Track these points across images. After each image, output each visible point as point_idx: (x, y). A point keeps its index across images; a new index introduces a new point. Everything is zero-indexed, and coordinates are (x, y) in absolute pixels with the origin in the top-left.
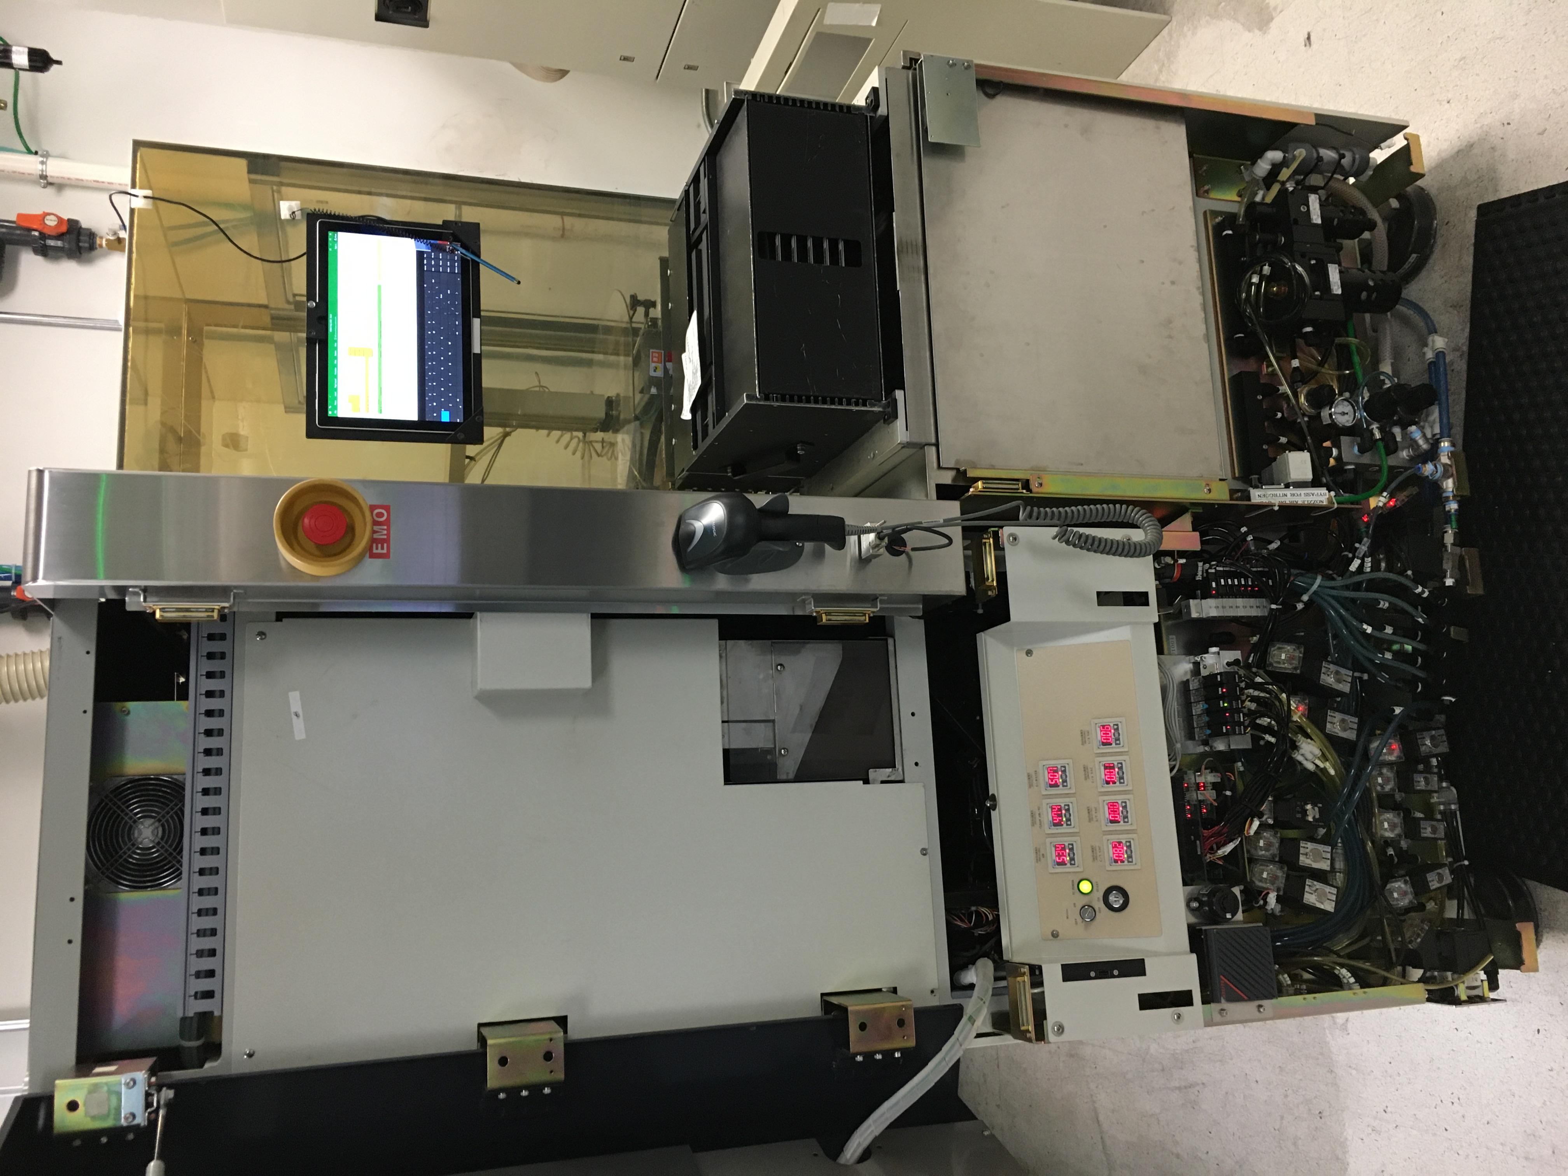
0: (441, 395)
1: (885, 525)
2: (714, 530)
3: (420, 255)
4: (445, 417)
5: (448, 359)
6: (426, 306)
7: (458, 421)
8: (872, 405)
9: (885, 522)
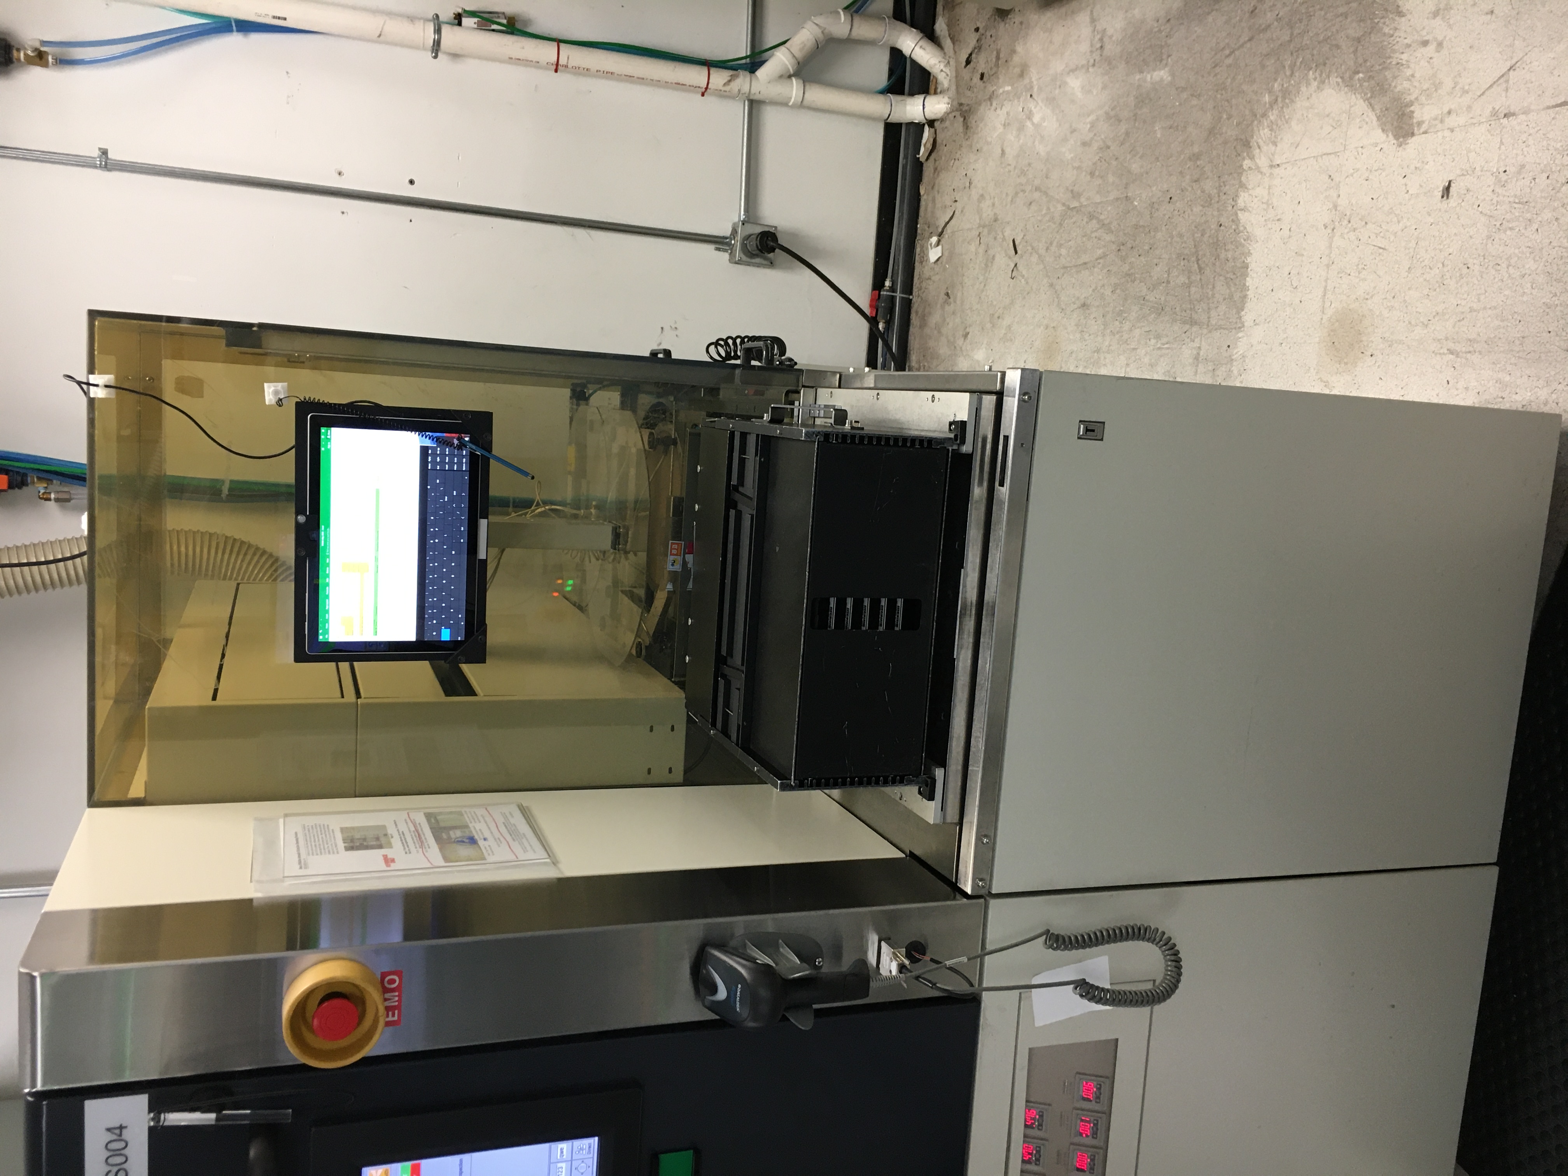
0: (442, 610)
3: (424, 451)
4: (446, 635)
5: (450, 572)
6: (429, 511)
7: (459, 639)
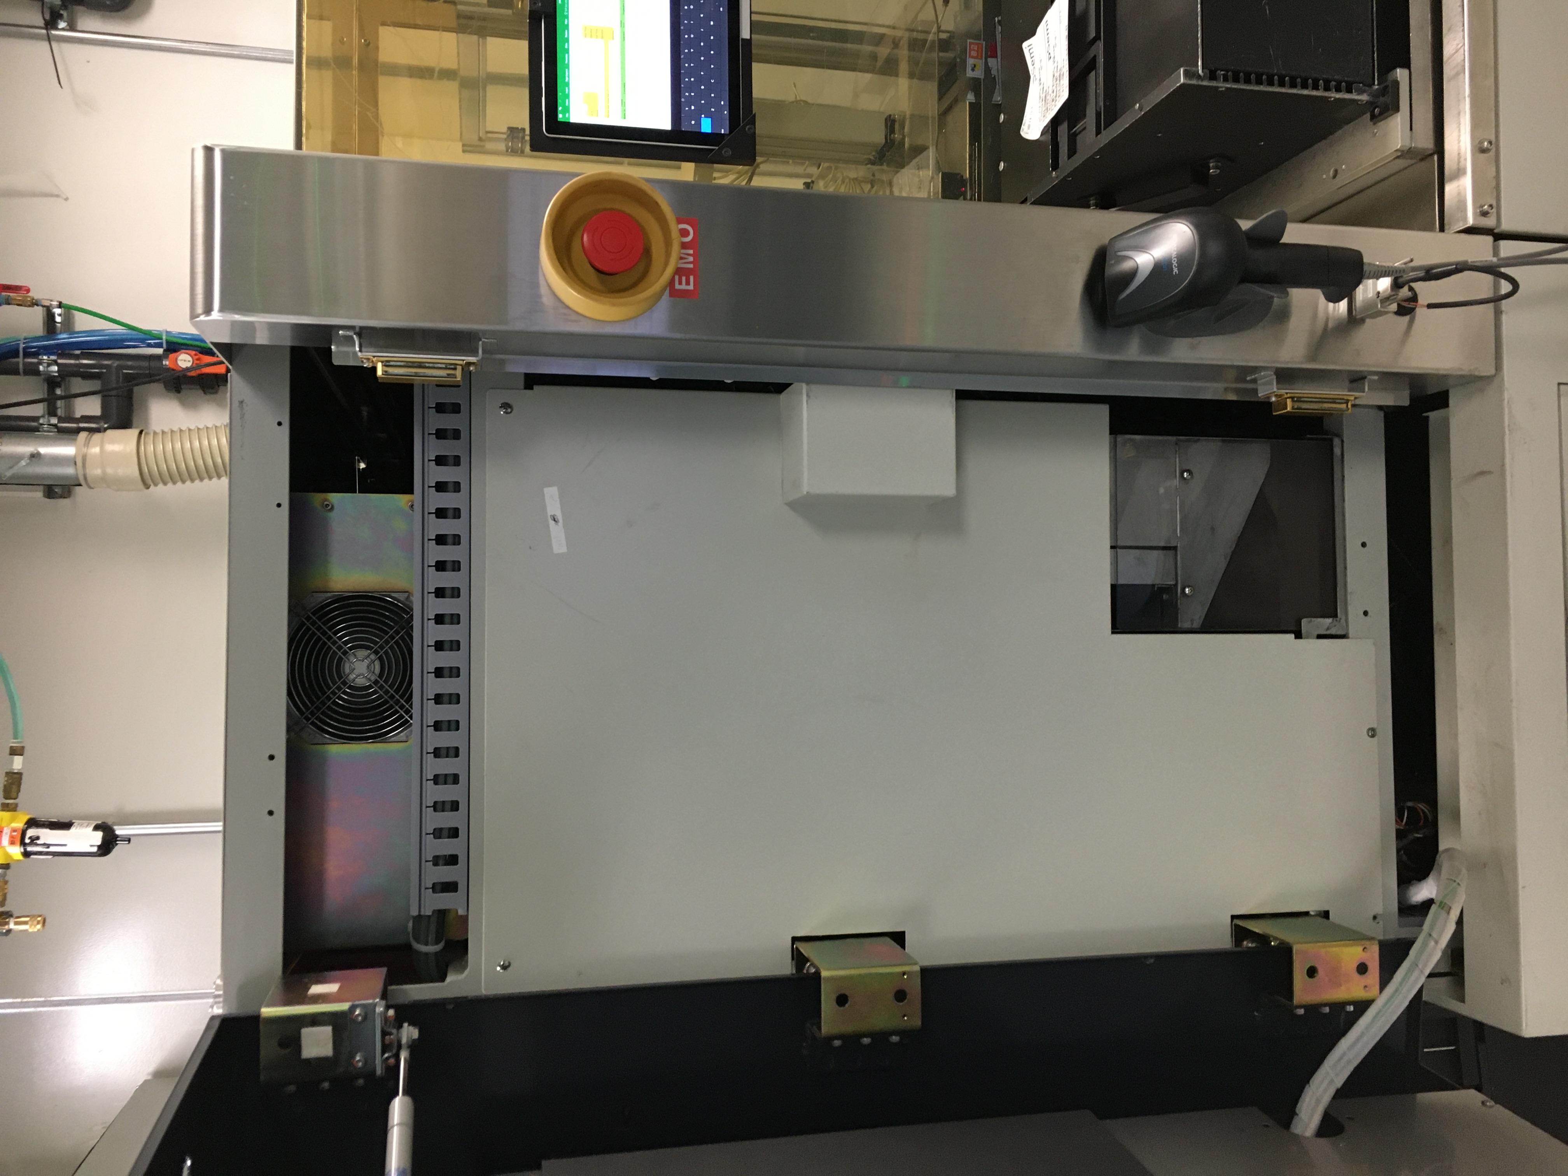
0: (700, 95)
1: (1412, 264)
2: (1175, 264)
4: (706, 126)
5: (709, 46)
7: (723, 132)
8: (1360, 92)
9: (1412, 260)
